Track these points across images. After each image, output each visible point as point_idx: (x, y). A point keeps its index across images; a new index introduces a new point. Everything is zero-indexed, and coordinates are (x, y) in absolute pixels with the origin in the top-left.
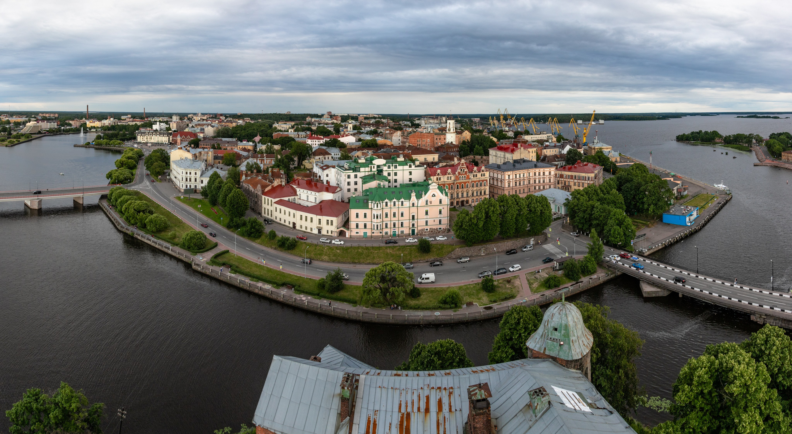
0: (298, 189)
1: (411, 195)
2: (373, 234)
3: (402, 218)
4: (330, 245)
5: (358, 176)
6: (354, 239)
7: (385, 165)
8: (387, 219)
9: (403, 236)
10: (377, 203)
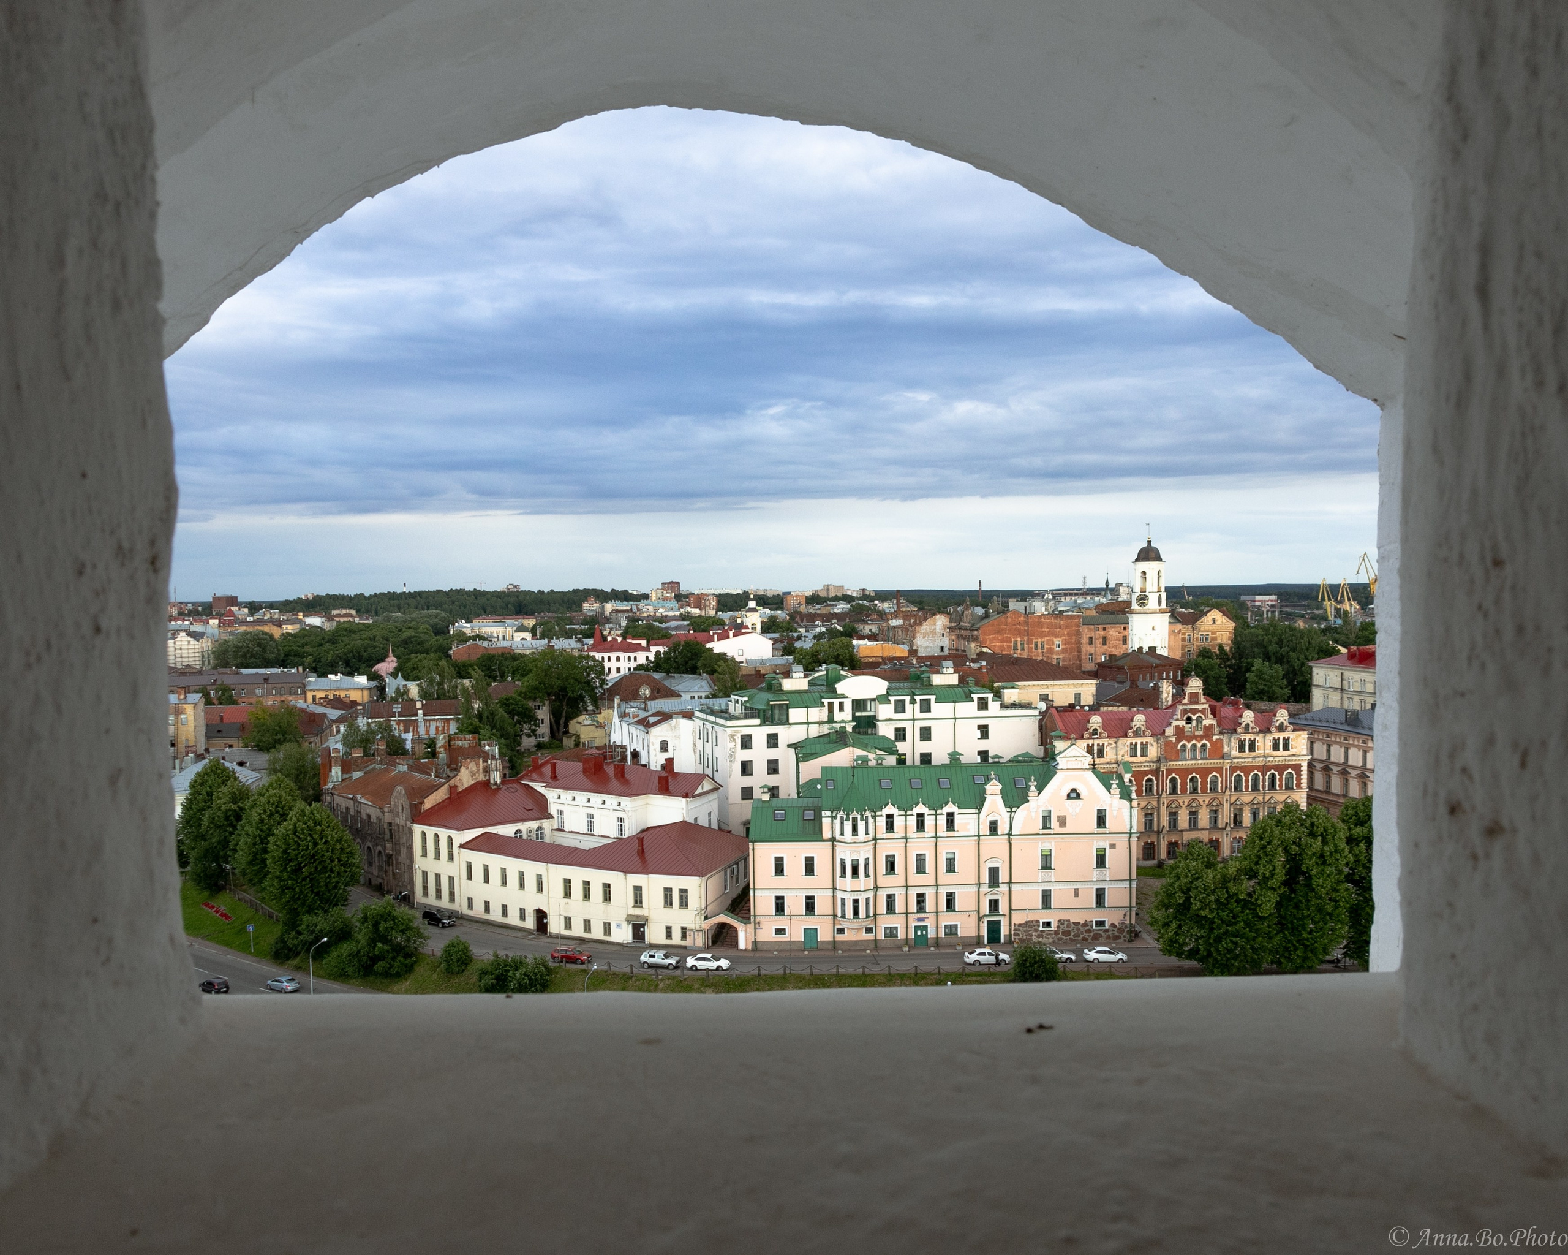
0: (551, 794)
1: (984, 792)
2: (840, 937)
3: (950, 878)
4: (678, 972)
5: (783, 741)
6: (768, 955)
7: (884, 699)
8: (891, 880)
9: (953, 946)
10: (855, 820)
